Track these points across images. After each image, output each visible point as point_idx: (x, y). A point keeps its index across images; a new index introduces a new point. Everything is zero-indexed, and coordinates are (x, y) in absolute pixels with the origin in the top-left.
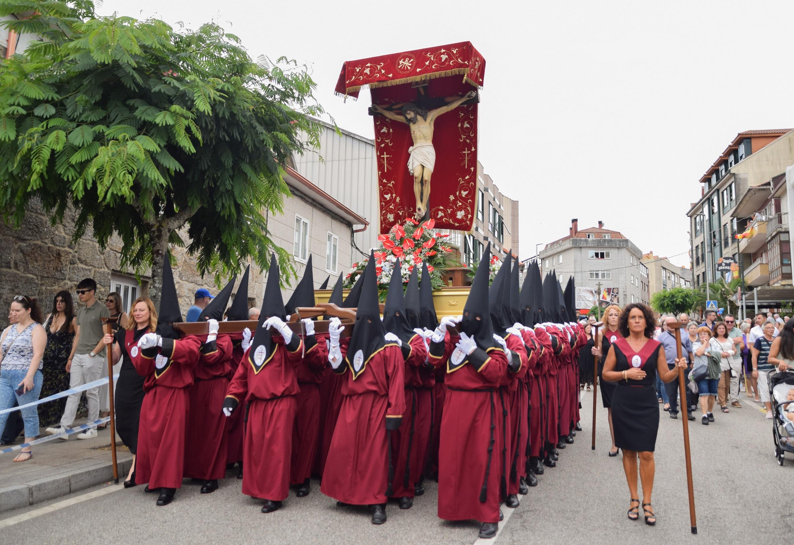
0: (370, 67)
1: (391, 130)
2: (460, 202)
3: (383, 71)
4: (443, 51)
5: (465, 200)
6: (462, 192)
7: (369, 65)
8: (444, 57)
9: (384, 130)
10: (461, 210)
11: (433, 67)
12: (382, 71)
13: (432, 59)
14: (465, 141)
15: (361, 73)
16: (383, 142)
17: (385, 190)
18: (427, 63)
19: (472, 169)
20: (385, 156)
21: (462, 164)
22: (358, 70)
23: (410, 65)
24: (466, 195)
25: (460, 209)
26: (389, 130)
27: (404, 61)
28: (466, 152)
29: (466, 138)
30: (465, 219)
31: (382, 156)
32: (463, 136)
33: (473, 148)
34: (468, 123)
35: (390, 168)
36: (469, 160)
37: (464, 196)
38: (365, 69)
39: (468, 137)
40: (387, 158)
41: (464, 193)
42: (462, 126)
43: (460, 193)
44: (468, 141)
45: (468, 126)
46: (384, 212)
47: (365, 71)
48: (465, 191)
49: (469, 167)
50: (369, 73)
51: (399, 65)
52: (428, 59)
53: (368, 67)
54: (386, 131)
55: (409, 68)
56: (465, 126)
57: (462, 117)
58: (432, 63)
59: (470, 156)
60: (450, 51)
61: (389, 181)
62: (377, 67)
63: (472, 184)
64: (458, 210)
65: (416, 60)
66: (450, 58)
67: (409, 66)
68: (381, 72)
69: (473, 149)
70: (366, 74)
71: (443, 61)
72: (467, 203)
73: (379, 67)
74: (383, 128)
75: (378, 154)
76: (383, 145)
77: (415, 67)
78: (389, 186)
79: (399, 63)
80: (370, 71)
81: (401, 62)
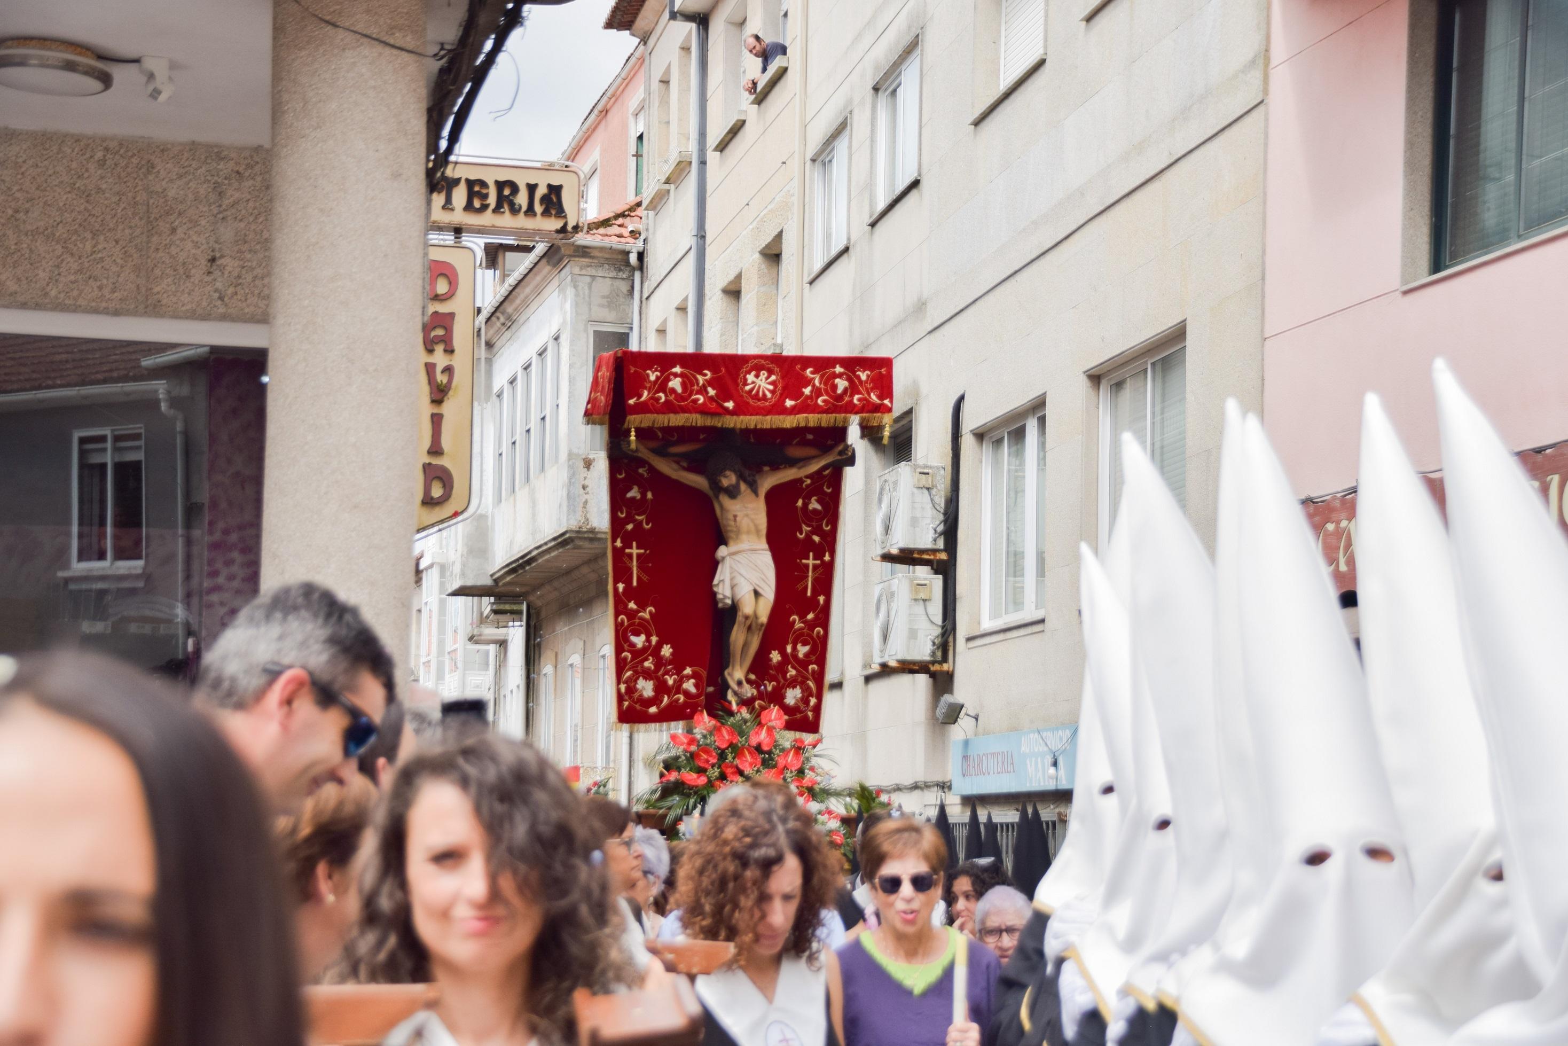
0: (682, 375)
1: (649, 495)
2: (794, 667)
3: (712, 392)
4: (838, 369)
5: (802, 664)
6: (799, 647)
7: (677, 369)
8: (841, 384)
9: (634, 493)
10: (794, 687)
11: (820, 401)
12: (710, 389)
13: (817, 382)
14: (808, 537)
15: (662, 385)
16: (629, 519)
17: (633, 624)
18: (807, 391)
19: (822, 599)
20: (635, 551)
21: (800, 587)
22: (653, 378)
23: (771, 387)
24: (807, 655)
25: (792, 684)
26: (644, 495)
27: (757, 376)
28: (811, 562)
29: (813, 532)
30: (802, 707)
31: (627, 551)
32: (806, 528)
33: (827, 554)
34: (818, 501)
35: (645, 578)
36: (815, 581)
37: (801, 655)
38: (669, 380)
39: (818, 530)
40: (639, 556)
41: (803, 650)
42: (805, 505)
43: (794, 648)
44: (816, 539)
45: (818, 507)
46: (629, 673)
47: (671, 384)
48: (804, 644)
49: (816, 593)
50: (679, 390)
51: (746, 384)
52: (809, 382)
53: (676, 375)
54: (639, 496)
55: (769, 395)
56: (811, 507)
57: (808, 486)
58: (817, 392)
59: (820, 570)
60: (854, 373)
61: (642, 607)
62: (697, 380)
63: (818, 633)
64: (789, 686)
65: (783, 378)
66: (853, 388)
67: (769, 390)
68: (707, 392)
69: (827, 558)
70: (673, 391)
71: (839, 391)
72: (807, 670)
73: (701, 379)
74: (630, 489)
75: (619, 544)
76: (630, 527)
77: (781, 394)
78: (642, 618)
79: (746, 380)
80: (684, 385)
81: (751, 378)
